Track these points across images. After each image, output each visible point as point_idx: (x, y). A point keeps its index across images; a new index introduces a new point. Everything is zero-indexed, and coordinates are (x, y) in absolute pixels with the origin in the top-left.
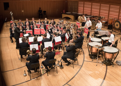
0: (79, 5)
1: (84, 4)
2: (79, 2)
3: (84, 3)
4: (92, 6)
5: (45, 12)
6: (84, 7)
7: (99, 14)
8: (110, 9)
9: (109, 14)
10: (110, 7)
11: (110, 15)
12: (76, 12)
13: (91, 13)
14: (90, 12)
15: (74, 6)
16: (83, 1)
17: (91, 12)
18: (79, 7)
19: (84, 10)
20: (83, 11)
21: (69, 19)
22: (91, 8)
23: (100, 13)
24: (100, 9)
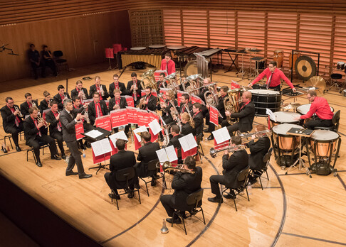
0: (165, 20)
1: (182, 16)
2: (166, 12)
3: (182, 13)
4: (208, 20)
5: (58, 54)
6: (182, 26)
7: (236, 42)
8: (269, 26)
9: (266, 38)
10: (266, 20)
11: (269, 42)
12: (158, 44)
13: (209, 43)
14: (206, 37)
15: (149, 26)
16: (178, 9)
17: (209, 39)
18: (165, 27)
19: (182, 34)
20: (182, 38)
21: (142, 68)
22: (208, 27)
23: (239, 40)
24: (236, 28)
